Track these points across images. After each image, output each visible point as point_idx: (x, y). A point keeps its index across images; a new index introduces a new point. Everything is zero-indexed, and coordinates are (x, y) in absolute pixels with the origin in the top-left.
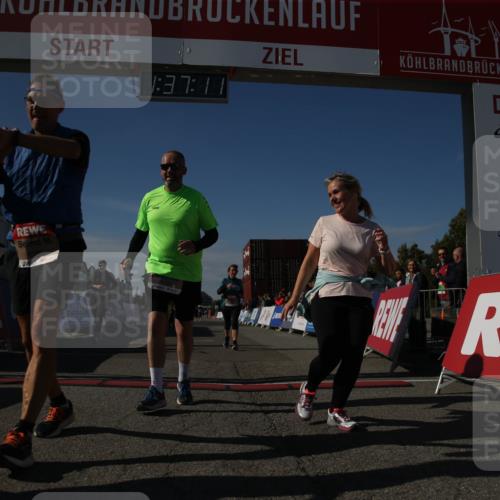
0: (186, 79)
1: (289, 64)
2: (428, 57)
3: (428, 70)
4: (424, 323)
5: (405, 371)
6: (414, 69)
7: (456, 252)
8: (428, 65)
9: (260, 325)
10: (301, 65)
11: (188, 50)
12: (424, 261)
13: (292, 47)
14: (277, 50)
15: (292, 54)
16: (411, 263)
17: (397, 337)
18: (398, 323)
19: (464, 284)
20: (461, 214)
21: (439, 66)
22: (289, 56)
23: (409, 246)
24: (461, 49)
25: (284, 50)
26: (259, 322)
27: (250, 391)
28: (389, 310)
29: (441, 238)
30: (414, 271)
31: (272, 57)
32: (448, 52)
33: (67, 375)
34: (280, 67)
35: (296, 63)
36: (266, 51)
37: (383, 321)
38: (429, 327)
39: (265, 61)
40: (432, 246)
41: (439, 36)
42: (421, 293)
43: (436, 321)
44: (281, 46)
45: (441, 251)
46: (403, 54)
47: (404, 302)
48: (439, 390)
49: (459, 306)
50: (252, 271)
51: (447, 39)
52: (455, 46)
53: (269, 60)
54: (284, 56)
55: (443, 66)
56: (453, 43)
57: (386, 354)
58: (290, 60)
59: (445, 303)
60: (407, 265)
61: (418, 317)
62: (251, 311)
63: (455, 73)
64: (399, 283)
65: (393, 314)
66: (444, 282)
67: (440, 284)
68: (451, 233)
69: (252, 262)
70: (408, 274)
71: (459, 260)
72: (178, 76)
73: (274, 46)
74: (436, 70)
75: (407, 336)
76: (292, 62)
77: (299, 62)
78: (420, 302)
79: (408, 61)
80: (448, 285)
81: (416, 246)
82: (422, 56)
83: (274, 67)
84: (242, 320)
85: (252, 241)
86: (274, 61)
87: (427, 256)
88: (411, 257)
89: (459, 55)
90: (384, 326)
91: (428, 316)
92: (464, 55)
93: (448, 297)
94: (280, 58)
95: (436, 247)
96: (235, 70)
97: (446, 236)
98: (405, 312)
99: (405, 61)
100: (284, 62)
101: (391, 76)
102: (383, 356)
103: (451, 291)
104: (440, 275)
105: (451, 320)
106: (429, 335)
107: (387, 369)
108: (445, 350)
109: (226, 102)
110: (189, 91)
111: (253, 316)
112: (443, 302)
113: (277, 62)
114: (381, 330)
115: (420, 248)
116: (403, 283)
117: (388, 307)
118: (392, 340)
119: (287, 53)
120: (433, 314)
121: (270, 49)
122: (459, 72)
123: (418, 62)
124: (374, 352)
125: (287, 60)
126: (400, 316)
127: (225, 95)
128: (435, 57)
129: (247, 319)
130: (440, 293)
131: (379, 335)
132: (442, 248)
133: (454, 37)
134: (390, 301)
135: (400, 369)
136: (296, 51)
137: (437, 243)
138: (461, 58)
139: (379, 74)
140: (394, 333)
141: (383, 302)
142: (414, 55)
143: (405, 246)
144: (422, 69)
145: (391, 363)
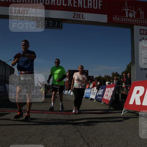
0: (50, 22)
1: (81, 18)
2: (121, 17)
3: (121, 21)
4: (119, 95)
5: (113, 109)
6: (117, 21)
7: (128, 75)
8: (121, 20)
9: (71, 95)
10: (84, 19)
11: (51, 13)
12: (119, 77)
13: (82, 13)
14: (77, 14)
15: (81, 15)
16: (115, 77)
17: (111, 99)
18: (111, 95)
19: (130, 84)
20: (130, 64)
21: (124, 20)
22: (81, 16)
23: (115, 73)
24: (131, 15)
25: (79, 14)
26: (71, 94)
27: (68, 114)
28: (109, 91)
29: (124, 71)
30: (116, 80)
31: (76, 16)
32: (127, 16)
33: (13, 109)
34: (78, 19)
35: (83, 18)
36: (74, 14)
37: (107, 94)
38: (120, 96)
39: (74, 17)
40: (122, 73)
41: (125, 11)
42: (118, 86)
43: (122, 94)
44: (78, 13)
45: (124, 74)
46: (114, 16)
47: (113, 89)
48: (123, 114)
49: (129, 90)
50: (69, 79)
51: (127, 13)
52: (129, 15)
53: (75, 17)
54: (79, 16)
55: (126, 20)
56: (128, 14)
57: (108, 104)
58: (81, 17)
59: (125, 89)
60: (114, 78)
61: (117, 93)
62: (68, 91)
63: (129, 22)
64: (112, 83)
65: (110, 92)
66: (125, 83)
67: (123, 83)
68: (127, 69)
69: (69, 77)
70: (114, 81)
71: (129, 77)
72: (48, 21)
73: (76, 13)
74: (123, 21)
75: (114, 99)
76: (82, 18)
77: (84, 18)
78: (118, 89)
79: (116, 18)
80: (126, 84)
81: (117, 72)
82: (120, 17)
83: (76, 19)
84: (66, 93)
85: (69, 70)
86: (76, 17)
87: (120, 76)
88: (116, 76)
89: (130, 17)
90: (107, 96)
91: (120, 93)
92: (132, 17)
93: (126, 88)
94: (78, 17)
95: (123, 73)
96: (65, 20)
97: (126, 70)
98: (113, 91)
99: (115, 18)
100: (79, 18)
101: (110, 23)
102: (107, 104)
103: (127, 86)
104: (124, 81)
105: (127, 94)
106: (120, 98)
107: (108, 108)
108: (125, 103)
109: (62, 29)
110: (51, 26)
111: (69, 92)
112: (124, 89)
113: (77, 18)
114: (106, 97)
115: (118, 73)
116: (113, 83)
117: (108, 90)
118: (109, 100)
119: (80, 15)
120: (121, 93)
121: (75, 14)
122: (130, 22)
123: (118, 19)
124: (104, 103)
125: (80, 17)
126: (112, 93)
127: (62, 27)
128: (123, 18)
129: (67, 93)
130: (123, 86)
131: (106, 98)
132: (125, 73)
133: (129, 12)
134: (109, 88)
135: (111, 108)
136: (83, 15)
137: (123, 72)
138: (131, 18)
139: (107, 22)
140: (110, 98)
141: (107, 89)
142: (117, 17)
143: (114, 72)
144: (120, 21)
145: (109, 106)
